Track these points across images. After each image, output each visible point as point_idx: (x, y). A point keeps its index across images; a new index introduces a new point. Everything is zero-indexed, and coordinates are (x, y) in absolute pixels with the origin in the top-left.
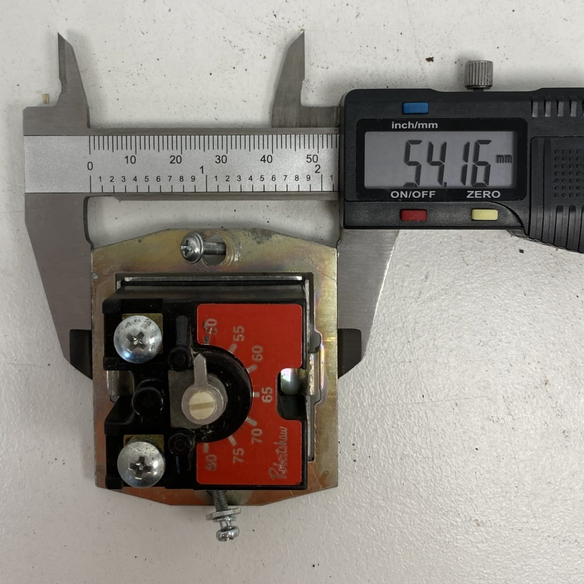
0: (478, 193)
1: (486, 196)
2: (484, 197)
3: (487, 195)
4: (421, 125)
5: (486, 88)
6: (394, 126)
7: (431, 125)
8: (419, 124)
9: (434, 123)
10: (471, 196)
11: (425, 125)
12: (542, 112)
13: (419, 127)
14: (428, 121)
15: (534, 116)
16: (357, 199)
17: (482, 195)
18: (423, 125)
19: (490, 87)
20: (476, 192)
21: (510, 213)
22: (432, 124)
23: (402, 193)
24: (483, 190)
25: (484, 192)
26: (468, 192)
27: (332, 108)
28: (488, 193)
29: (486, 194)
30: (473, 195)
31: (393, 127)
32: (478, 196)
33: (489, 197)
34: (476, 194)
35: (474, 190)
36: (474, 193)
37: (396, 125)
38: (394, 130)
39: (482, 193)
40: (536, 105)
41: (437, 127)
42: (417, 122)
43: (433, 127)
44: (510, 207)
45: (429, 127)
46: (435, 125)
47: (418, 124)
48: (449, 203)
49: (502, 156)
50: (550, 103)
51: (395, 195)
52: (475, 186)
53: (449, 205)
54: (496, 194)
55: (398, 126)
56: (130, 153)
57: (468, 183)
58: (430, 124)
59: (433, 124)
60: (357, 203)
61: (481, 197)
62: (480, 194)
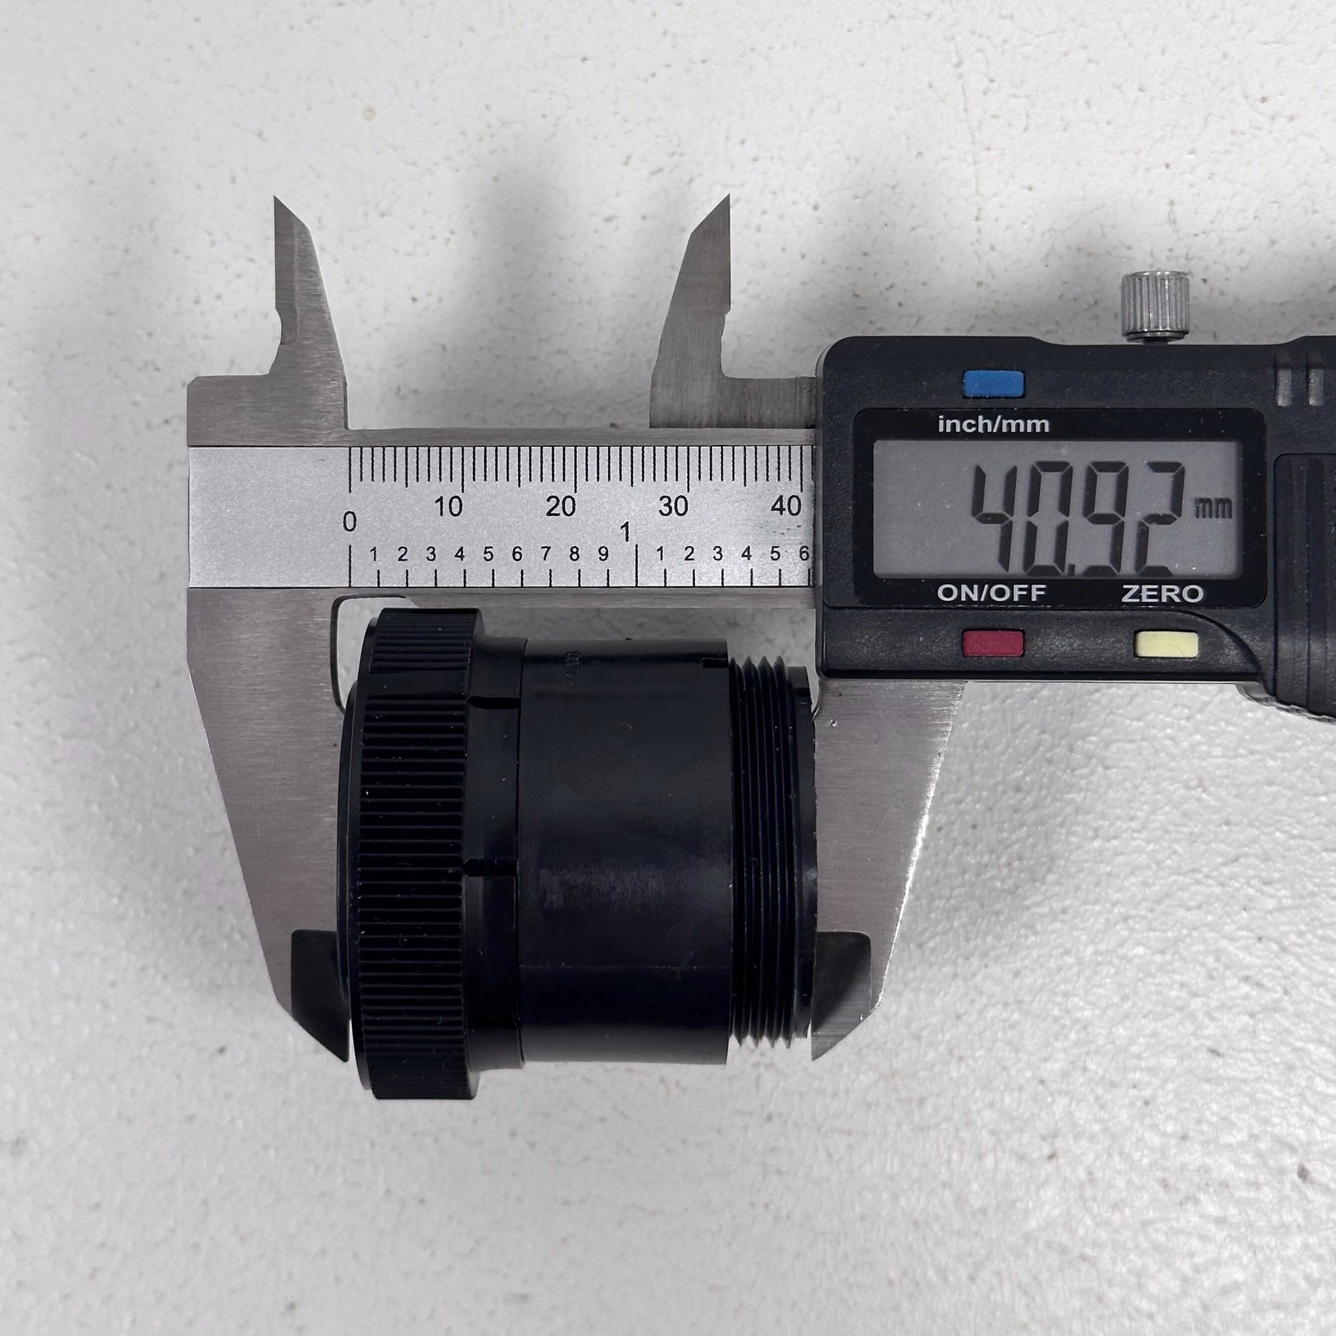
0: (1149, 590)
1: (1169, 597)
2: (1164, 600)
3: (1172, 594)
4: (1009, 425)
5: (1172, 338)
6: (945, 425)
7: (1034, 425)
8: (1005, 422)
9: (1040, 420)
10: (1131, 597)
11: (1018, 425)
12: (1300, 394)
13: (1004, 430)
14: (1026, 414)
15: (1281, 402)
16: (856, 602)
17: (1159, 597)
18: (1013, 423)
19: (1183, 333)
20: (1144, 587)
21: (1227, 640)
22: (1035, 421)
23: (965, 588)
24: (1161, 583)
25: (1164, 588)
26: (1125, 587)
27: (797, 382)
28: (1172, 590)
29: (1169, 594)
30: (1138, 595)
31: (941, 430)
32: (1149, 597)
33: (1177, 600)
34: (1144, 594)
35: (1141, 583)
36: (1140, 591)
37: (949, 422)
38: (945, 436)
39: (1159, 590)
40: (1285, 378)
41: (1047, 430)
42: (999, 417)
43: (1038, 430)
44: (1227, 626)
45: (1029, 430)
46: (1043, 425)
47: (1001, 423)
48: (1079, 614)
49: (1209, 501)
50: (1321, 371)
51: (948, 593)
52: (1143, 574)
53: (1078, 619)
54: (1193, 594)
55: (953, 425)
56: (449, 489)
57: (1128, 567)
58: (1030, 422)
59: (1038, 423)
60: (856, 612)
61: (1156, 600)
62: (1155, 593)
